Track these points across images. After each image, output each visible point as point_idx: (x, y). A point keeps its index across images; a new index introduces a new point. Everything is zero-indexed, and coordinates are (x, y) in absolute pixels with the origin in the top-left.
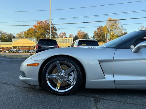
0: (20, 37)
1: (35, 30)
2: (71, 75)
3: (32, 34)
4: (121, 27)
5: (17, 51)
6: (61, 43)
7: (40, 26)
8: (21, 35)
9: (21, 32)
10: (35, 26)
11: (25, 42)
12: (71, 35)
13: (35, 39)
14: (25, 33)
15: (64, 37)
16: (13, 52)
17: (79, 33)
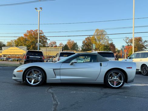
0: (10, 45)
1: (25, 39)
2: (39, 76)
3: (22, 42)
4: (107, 38)
5: (7, 59)
7: (31, 35)
8: (11, 43)
10: (25, 35)
11: (15, 51)
12: (61, 44)
13: (25, 48)
14: (15, 41)
15: (55, 45)
16: (3, 60)
17: (69, 43)
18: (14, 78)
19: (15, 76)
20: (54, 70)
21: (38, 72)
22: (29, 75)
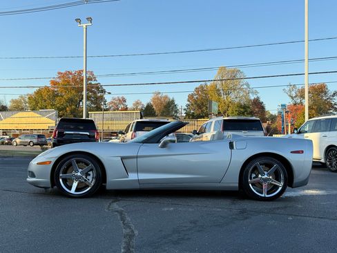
0: (18, 108)
1: (54, 91)
3: (45, 101)
4: (245, 86)
5: (10, 139)
6: (114, 122)
7: (66, 83)
8: (21, 102)
9: (22, 97)
10: (54, 83)
11: (30, 120)
12: (138, 103)
13: (54, 112)
14: (29, 98)
15: (122, 106)
16: (3, 144)
17: (156, 99)
18: (30, 179)
19: (33, 175)
20: (123, 158)
21: (87, 165)
22: (65, 172)
